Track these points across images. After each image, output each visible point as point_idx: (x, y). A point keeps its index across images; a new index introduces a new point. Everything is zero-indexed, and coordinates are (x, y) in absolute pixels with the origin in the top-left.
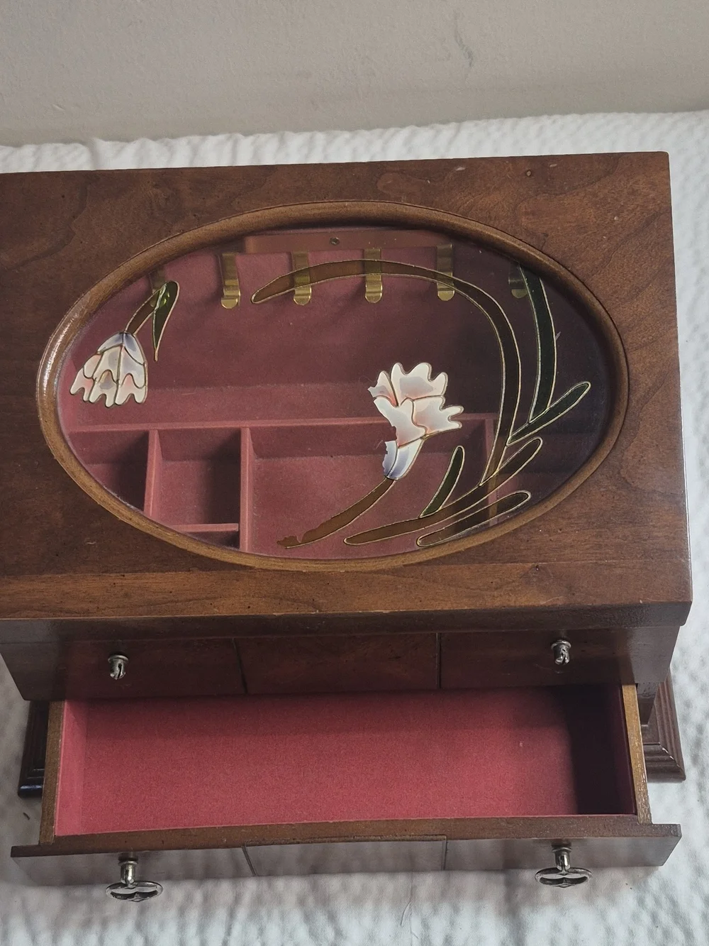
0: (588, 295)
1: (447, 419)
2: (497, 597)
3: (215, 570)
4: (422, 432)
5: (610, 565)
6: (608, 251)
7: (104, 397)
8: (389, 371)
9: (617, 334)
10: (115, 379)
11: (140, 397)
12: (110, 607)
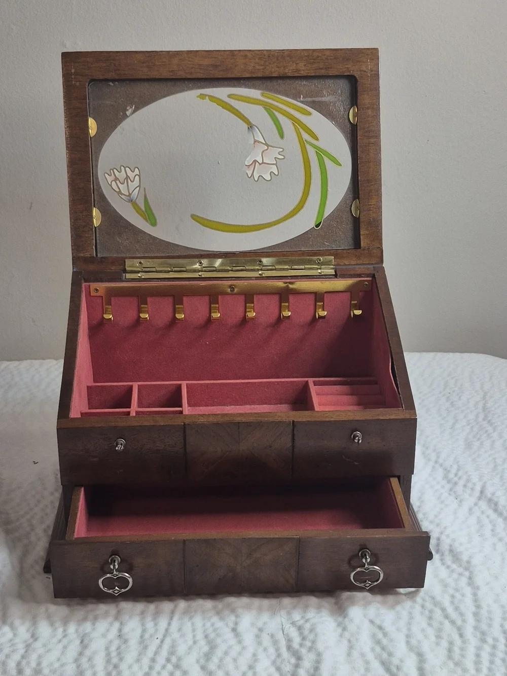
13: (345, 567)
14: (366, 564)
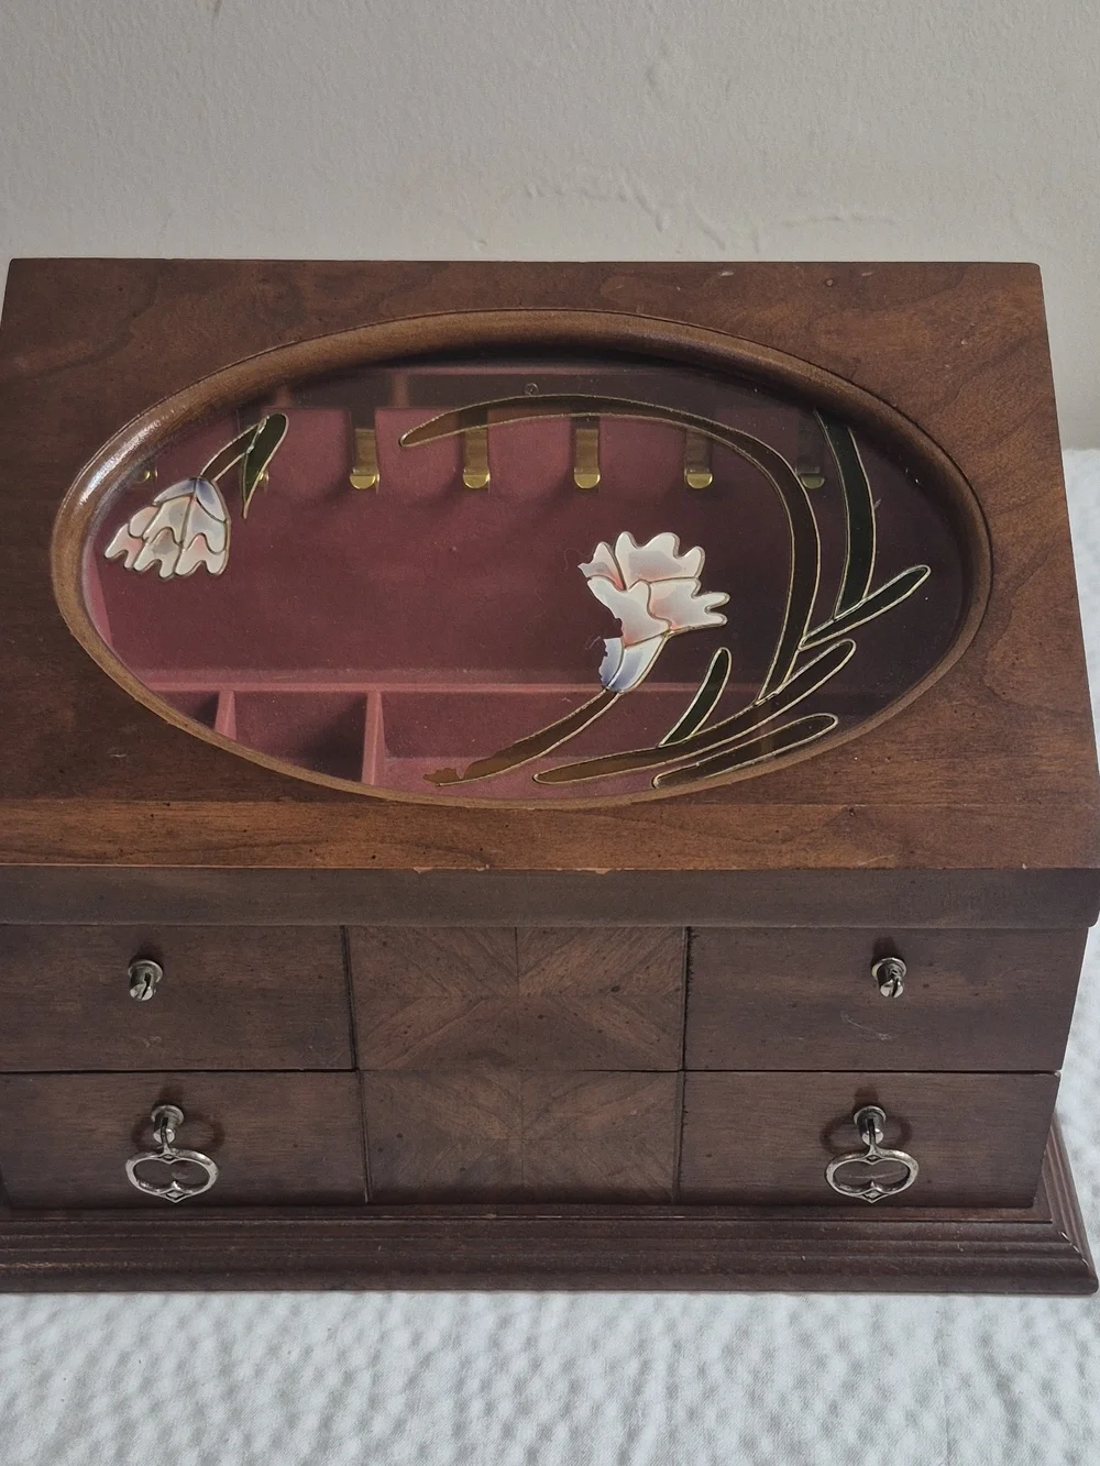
0: (924, 441)
1: (704, 610)
2: (786, 854)
3: (320, 801)
4: (664, 627)
5: (971, 811)
6: (953, 384)
7: (158, 564)
8: (612, 543)
9: (970, 493)
10: (178, 540)
11: (216, 565)
12: (143, 849)
13: (812, 1149)
14: (872, 1148)
